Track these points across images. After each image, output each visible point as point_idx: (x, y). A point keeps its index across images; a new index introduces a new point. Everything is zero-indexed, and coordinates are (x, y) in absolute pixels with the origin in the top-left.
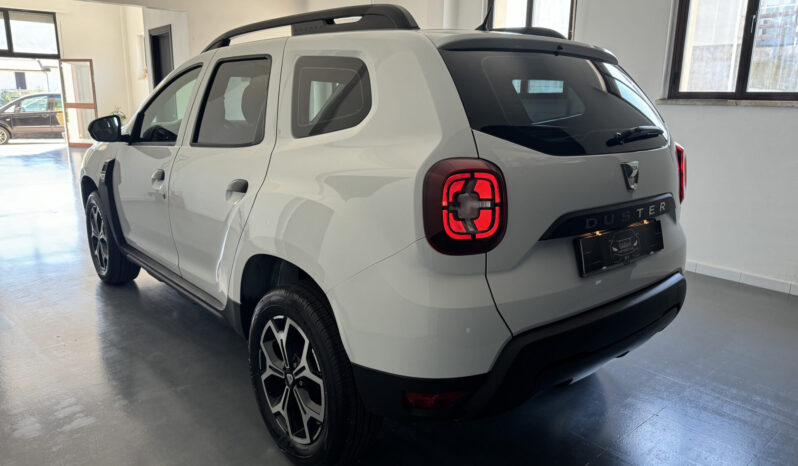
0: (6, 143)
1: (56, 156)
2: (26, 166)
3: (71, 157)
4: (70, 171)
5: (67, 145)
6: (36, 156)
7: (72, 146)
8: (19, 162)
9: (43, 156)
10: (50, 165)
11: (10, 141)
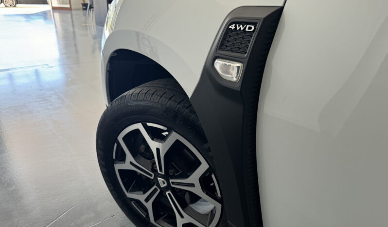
0: (15, 6)
1: (44, 15)
2: (26, 21)
3: (54, 16)
4: (53, 26)
5: (51, 8)
6: (32, 15)
7: (54, 9)
8: (23, 19)
9: (37, 14)
10: (41, 21)
11: (17, 5)
